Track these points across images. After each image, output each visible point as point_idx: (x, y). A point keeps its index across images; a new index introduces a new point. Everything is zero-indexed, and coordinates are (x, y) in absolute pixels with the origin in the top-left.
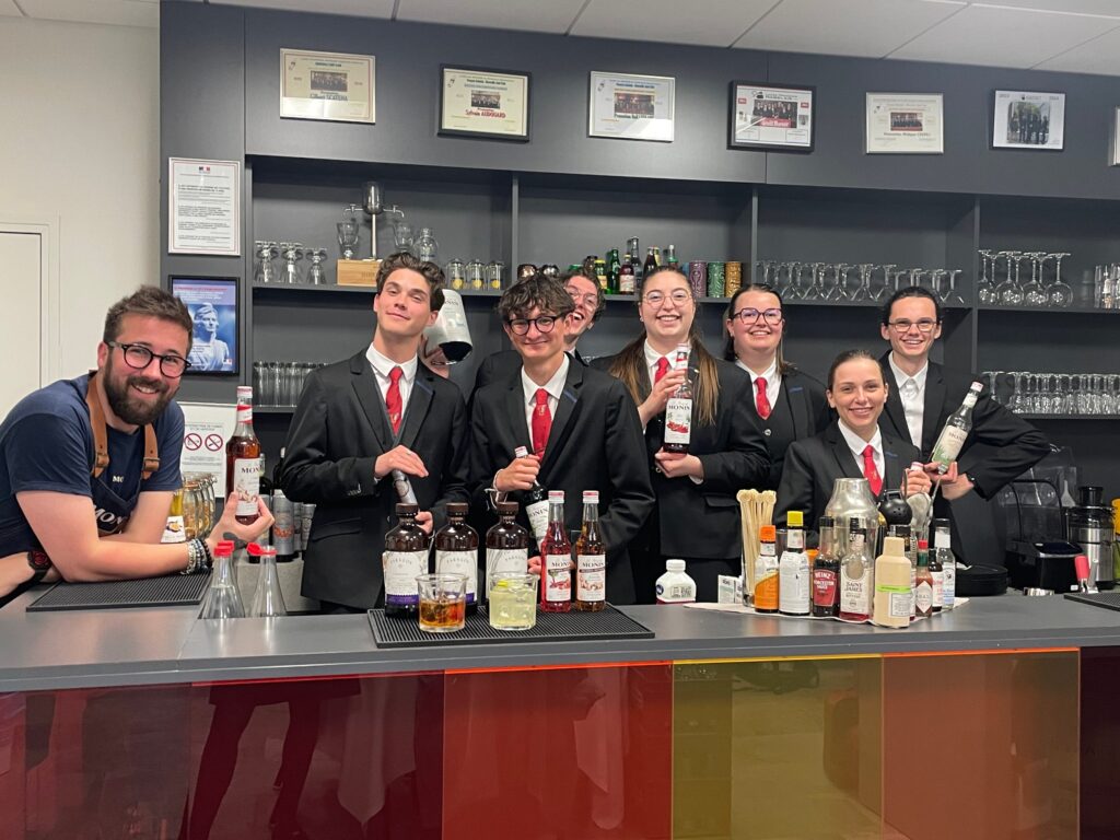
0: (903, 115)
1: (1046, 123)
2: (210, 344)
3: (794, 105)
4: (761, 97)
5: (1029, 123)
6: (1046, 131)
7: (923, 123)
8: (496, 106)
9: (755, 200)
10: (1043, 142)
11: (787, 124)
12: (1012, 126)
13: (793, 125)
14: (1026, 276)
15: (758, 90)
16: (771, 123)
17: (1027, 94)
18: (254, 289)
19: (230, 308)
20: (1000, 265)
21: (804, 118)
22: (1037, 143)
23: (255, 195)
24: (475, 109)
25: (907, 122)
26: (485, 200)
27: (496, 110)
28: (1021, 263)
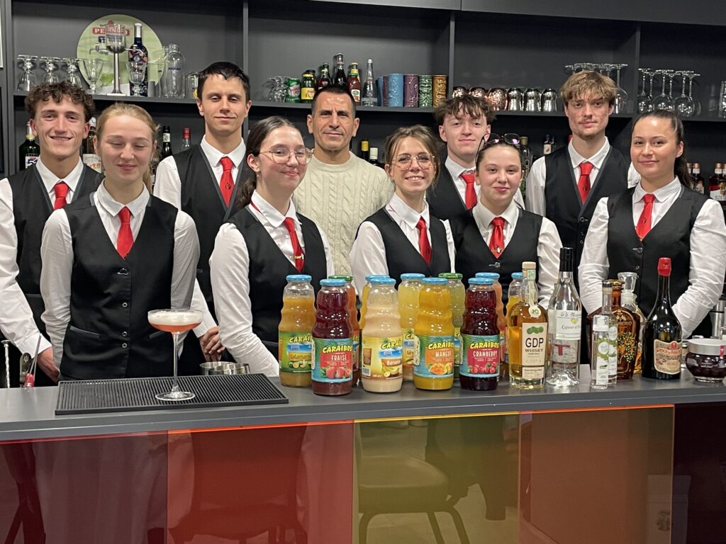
9: (452, 24)
14: (677, 90)
18: (14, 96)
20: (657, 80)
23: (15, 13)
26: (220, 19)
28: (674, 79)
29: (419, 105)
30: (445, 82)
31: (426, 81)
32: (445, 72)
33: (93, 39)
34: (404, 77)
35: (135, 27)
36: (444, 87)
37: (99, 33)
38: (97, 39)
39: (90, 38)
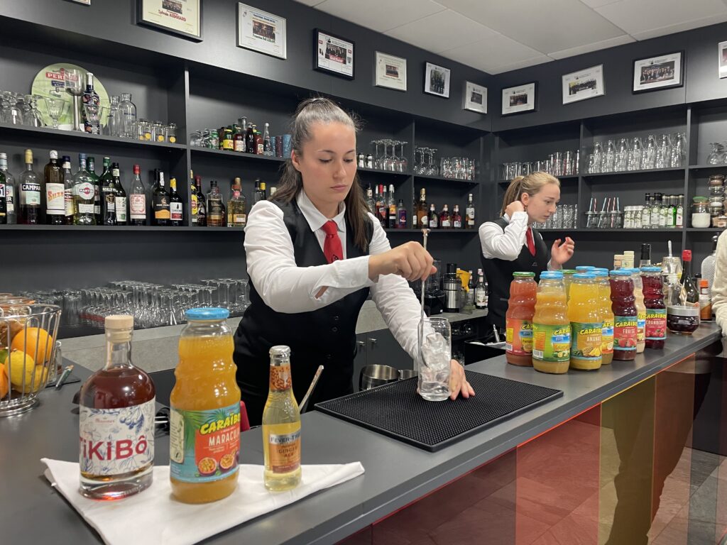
0: (391, 67)
1: (444, 83)
3: (345, 50)
4: (329, 42)
5: (438, 83)
6: (443, 88)
7: (399, 73)
8: (180, 12)
10: (443, 93)
11: (342, 61)
12: (432, 83)
13: (345, 62)
15: (329, 37)
16: (334, 59)
17: (437, 67)
21: (349, 58)
22: (440, 93)
24: (165, 11)
25: (392, 72)
27: (179, 15)
33: (46, 83)
35: (87, 76)
37: (52, 77)
38: (50, 83)
39: (43, 81)
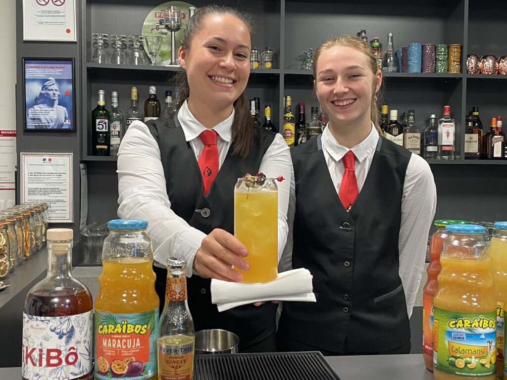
2: (54, 109)
18: (89, 68)
19: (68, 81)
29: (435, 71)
30: (459, 50)
31: (442, 49)
32: (460, 41)
34: (422, 46)
35: (190, 11)
36: (459, 55)
37: (160, 17)
38: (158, 22)
39: (152, 21)
